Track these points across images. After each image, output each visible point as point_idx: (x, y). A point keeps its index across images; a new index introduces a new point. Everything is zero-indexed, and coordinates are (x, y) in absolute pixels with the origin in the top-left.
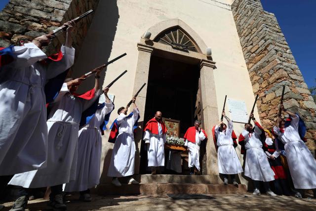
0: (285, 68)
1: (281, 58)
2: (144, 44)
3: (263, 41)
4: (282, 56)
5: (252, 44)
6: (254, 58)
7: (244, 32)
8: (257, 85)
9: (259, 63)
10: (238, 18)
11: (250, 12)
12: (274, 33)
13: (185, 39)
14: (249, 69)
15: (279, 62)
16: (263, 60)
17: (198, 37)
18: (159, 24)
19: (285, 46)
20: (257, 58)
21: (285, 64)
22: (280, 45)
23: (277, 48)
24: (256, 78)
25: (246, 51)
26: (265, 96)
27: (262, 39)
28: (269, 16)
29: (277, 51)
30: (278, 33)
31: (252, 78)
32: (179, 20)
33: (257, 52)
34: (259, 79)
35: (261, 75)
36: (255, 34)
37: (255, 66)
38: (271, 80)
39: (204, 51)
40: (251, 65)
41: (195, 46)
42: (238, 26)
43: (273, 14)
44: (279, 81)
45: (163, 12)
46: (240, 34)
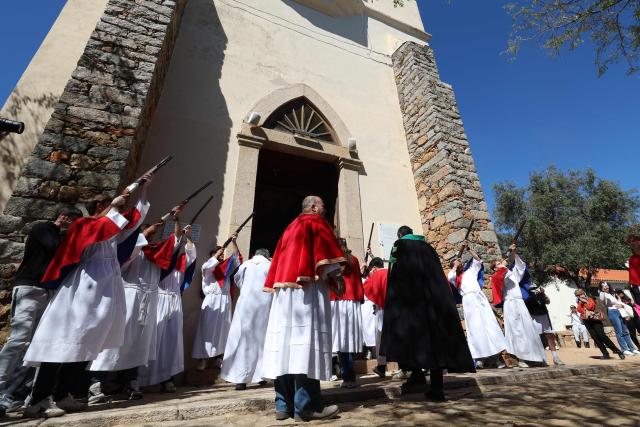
0: (459, 179)
1: (456, 163)
2: (249, 134)
3: (432, 132)
4: (456, 160)
5: (418, 132)
6: (420, 154)
7: (410, 107)
8: (424, 199)
9: (427, 165)
10: (401, 81)
11: (417, 79)
12: (449, 120)
13: (315, 120)
14: (414, 171)
15: (452, 170)
16: (432, 162)
17: (336, 116)
18: (273, 93)
19: (463, 142)
20: (426, 156)
21: (460, 172)
22: (455, 140)
23: (449, 146)
24: (423, 188)
25: (411, 141)
26: (433, 219)
27: (431, 128)
28: (444, 90)
29: (450, 151)
30: (455, 121)
31: (417, 186)
32: (305, 85)
33: (426, 146)
34: (427, 190)
35: (429, 184)
36: (423, 117)
37: (422, 169)
38: (442, 195)
39: (345, 141)
40: (417, 165)
41: (331, 132)
42: (401, 93)
43: (450, 87)
44: (450, 199)
45: (279, 70)
46: (403, 109)
